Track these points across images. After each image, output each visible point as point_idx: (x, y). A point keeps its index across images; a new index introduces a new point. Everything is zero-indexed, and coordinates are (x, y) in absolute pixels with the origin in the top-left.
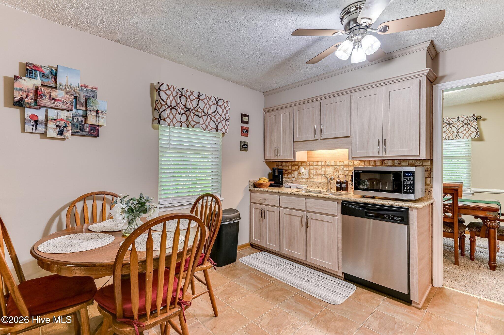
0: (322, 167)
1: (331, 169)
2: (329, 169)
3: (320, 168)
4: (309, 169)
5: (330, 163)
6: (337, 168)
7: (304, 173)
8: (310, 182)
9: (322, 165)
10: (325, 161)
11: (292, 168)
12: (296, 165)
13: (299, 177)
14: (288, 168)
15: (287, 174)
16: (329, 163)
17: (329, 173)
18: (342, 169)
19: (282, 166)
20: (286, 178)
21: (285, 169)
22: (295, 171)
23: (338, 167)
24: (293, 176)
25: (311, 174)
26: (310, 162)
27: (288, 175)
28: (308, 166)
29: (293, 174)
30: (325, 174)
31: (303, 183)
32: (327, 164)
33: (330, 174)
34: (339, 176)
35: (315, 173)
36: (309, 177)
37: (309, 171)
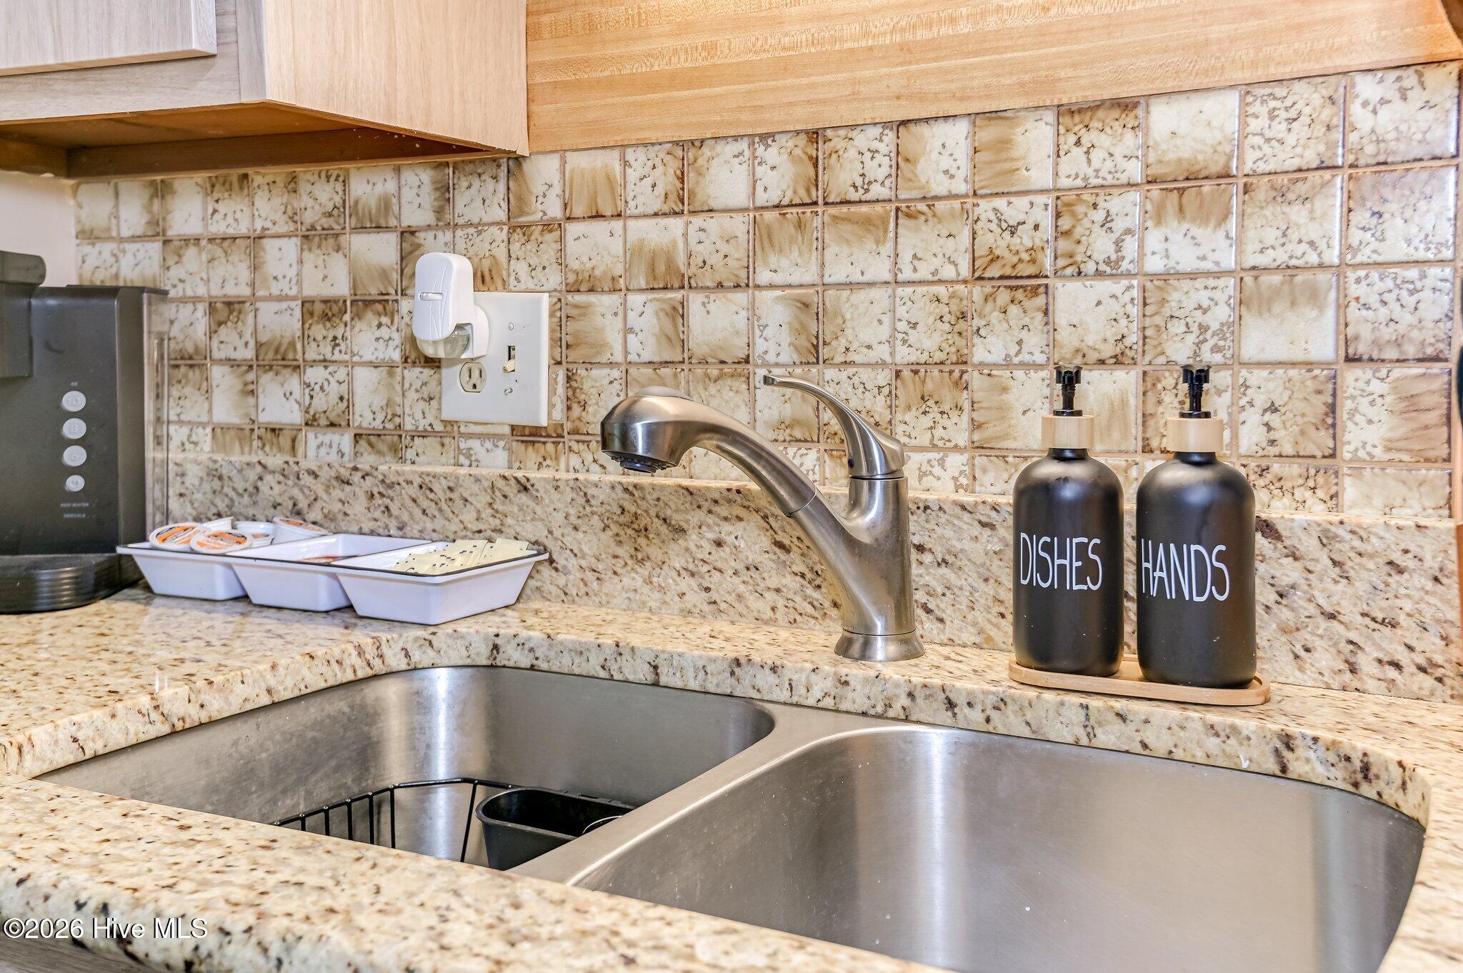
0: (762, 238)
1: (905, 258)
2: (880, 269)
3: (738, 253)
4: (554, 279)
5: (902, 159)
6: (1025, 238)
7: (478, 348)
8: (577, 486)
9: (762, 199)
10: (815, 136)
11: (308, 267)
12: (361, 229)
13: (415, 416)
14: (244, 273)
15: (232, 363)
16: (879, 168)
17: (884, 332)
18: (1102, 246)
19: (166, 242)
20: (225, 428)
21: (201, 291)
22: (358, 316)
23: (1047, 220)
24: (319, 403)
25: (589, 364)
26: (578, 161)
27: (250, 392)
28: (548, 226)
29: (325, 362)
30: (814, 352)
31: (468, 516)
32: (841, 179)
33: (904, 355)
34: (1069, 380)
35: (645, 346)
36: (558, 415)
37: (562, 318)
